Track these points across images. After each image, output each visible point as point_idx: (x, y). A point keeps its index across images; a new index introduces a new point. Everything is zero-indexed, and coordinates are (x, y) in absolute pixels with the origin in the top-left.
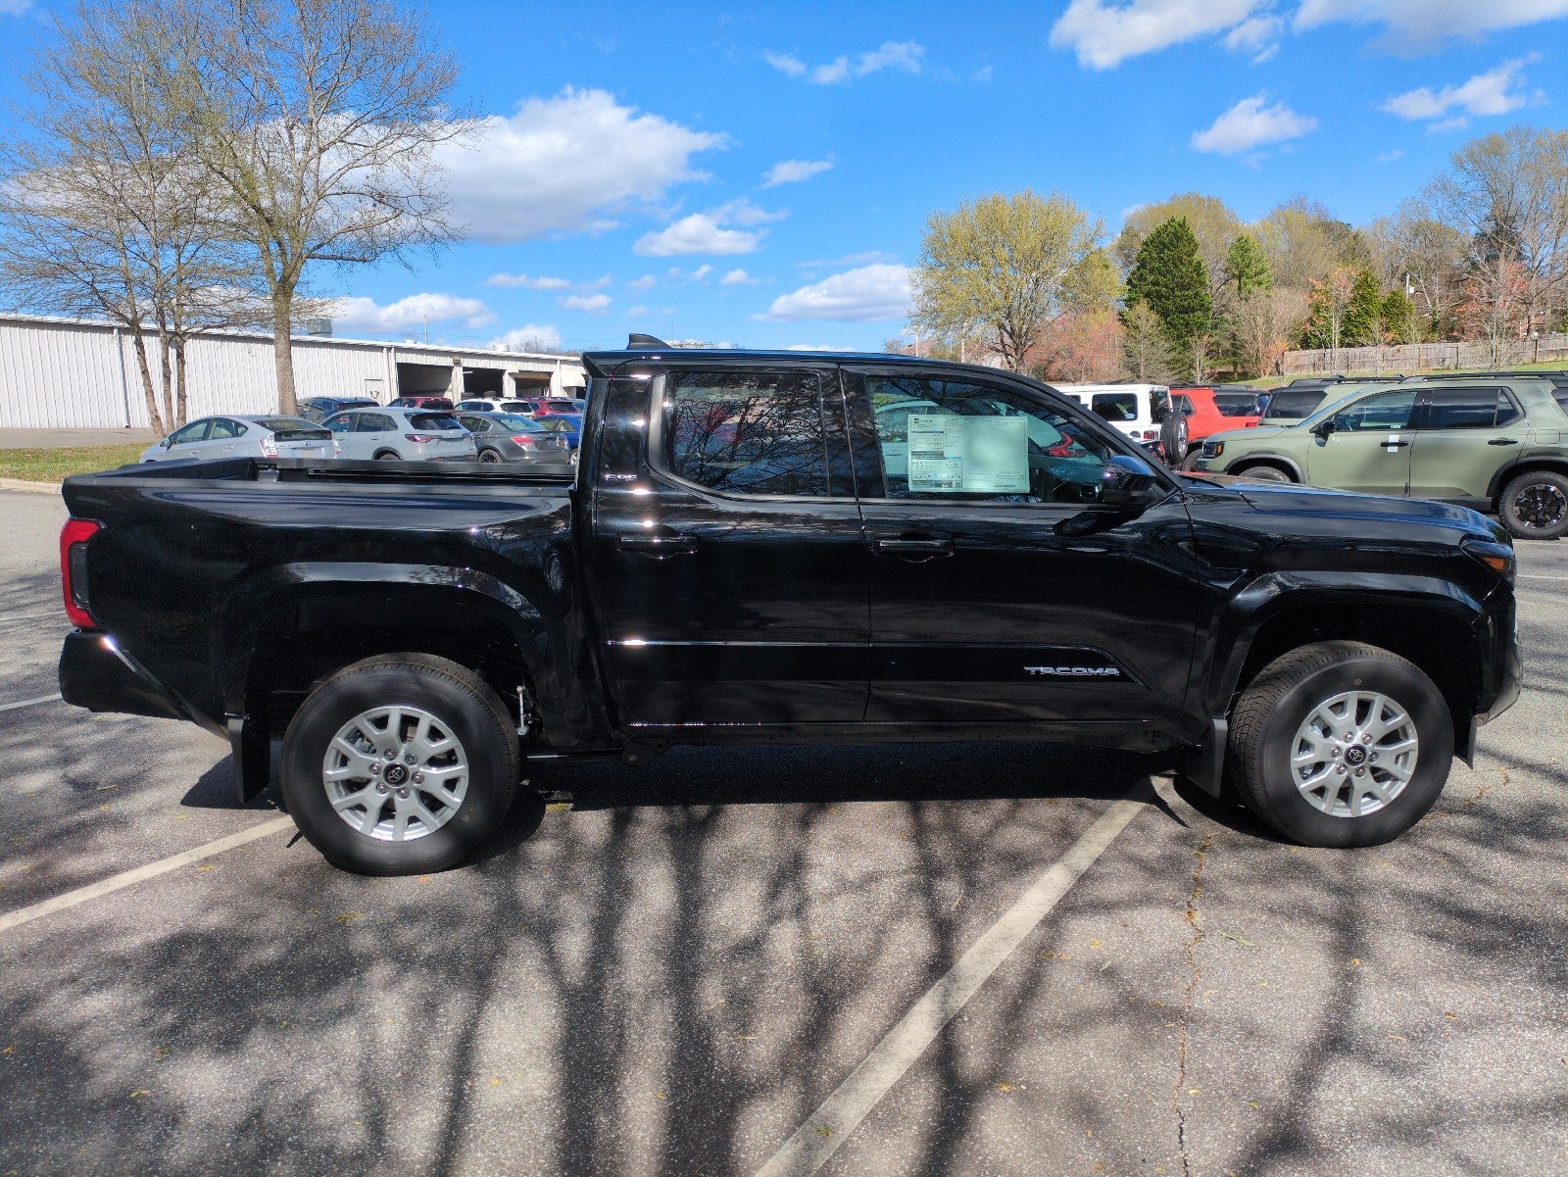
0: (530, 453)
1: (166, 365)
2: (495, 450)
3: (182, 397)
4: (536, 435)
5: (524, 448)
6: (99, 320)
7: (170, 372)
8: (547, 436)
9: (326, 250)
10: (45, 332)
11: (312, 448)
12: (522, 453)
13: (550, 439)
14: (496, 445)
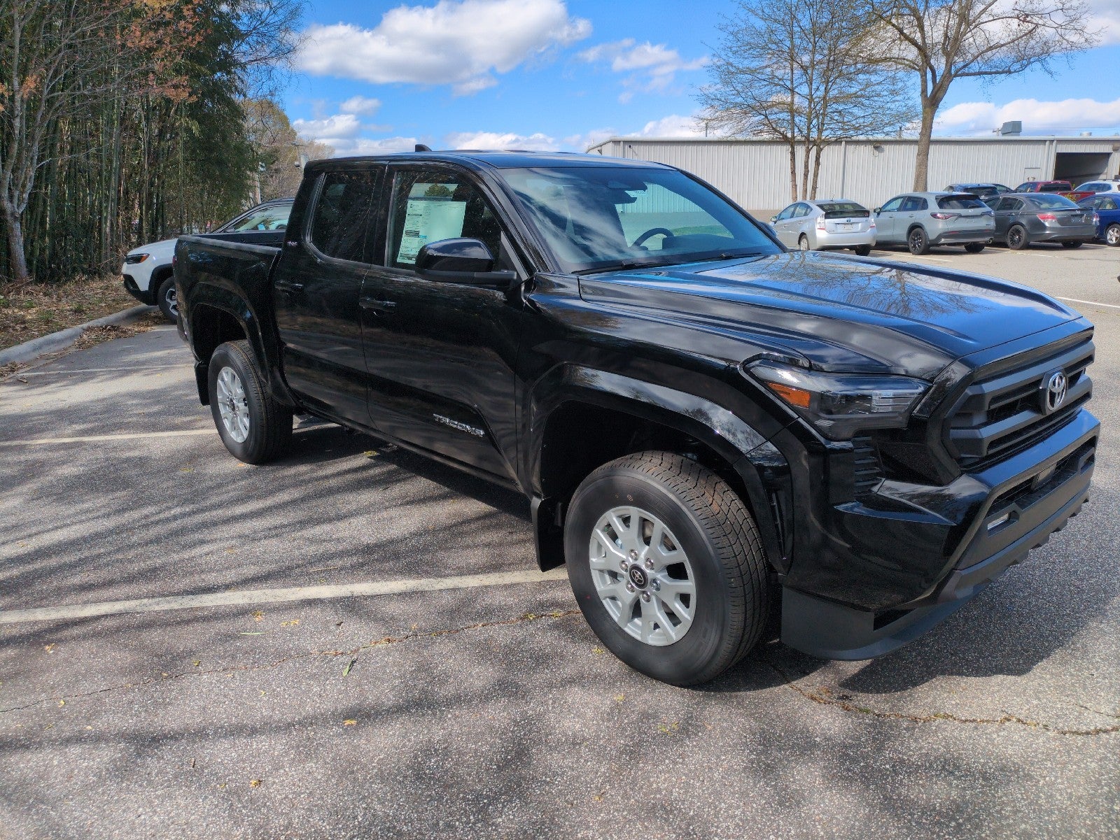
0: (1051, 229)
1: (806, 167)
2: (1022, 225)
3: (814, 188)
4: (1062, 213)
5: (1047, 224)
6: (766, 136)
7: (808, 171)
8: (1073, 213)
9: (975, 67)
10: (737, 147)
11: (851, 224)
12: (1044, 227)
13: (1076, 215)
14: (1024, 222)
